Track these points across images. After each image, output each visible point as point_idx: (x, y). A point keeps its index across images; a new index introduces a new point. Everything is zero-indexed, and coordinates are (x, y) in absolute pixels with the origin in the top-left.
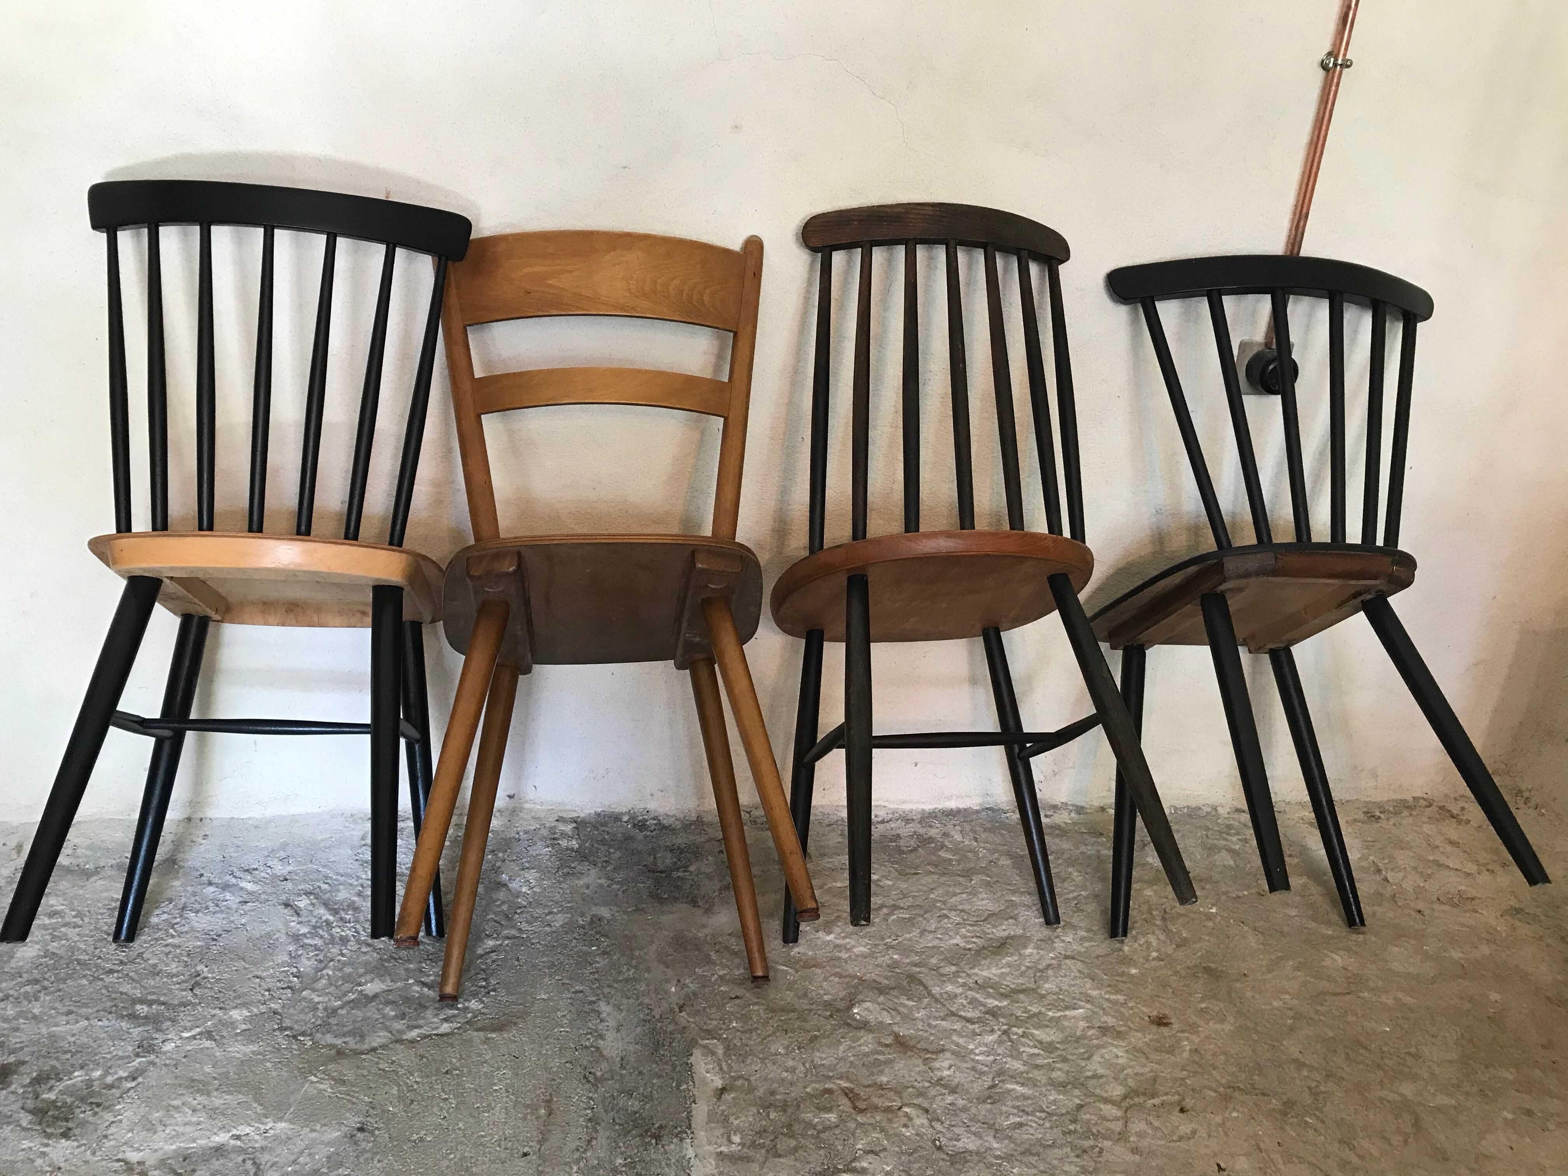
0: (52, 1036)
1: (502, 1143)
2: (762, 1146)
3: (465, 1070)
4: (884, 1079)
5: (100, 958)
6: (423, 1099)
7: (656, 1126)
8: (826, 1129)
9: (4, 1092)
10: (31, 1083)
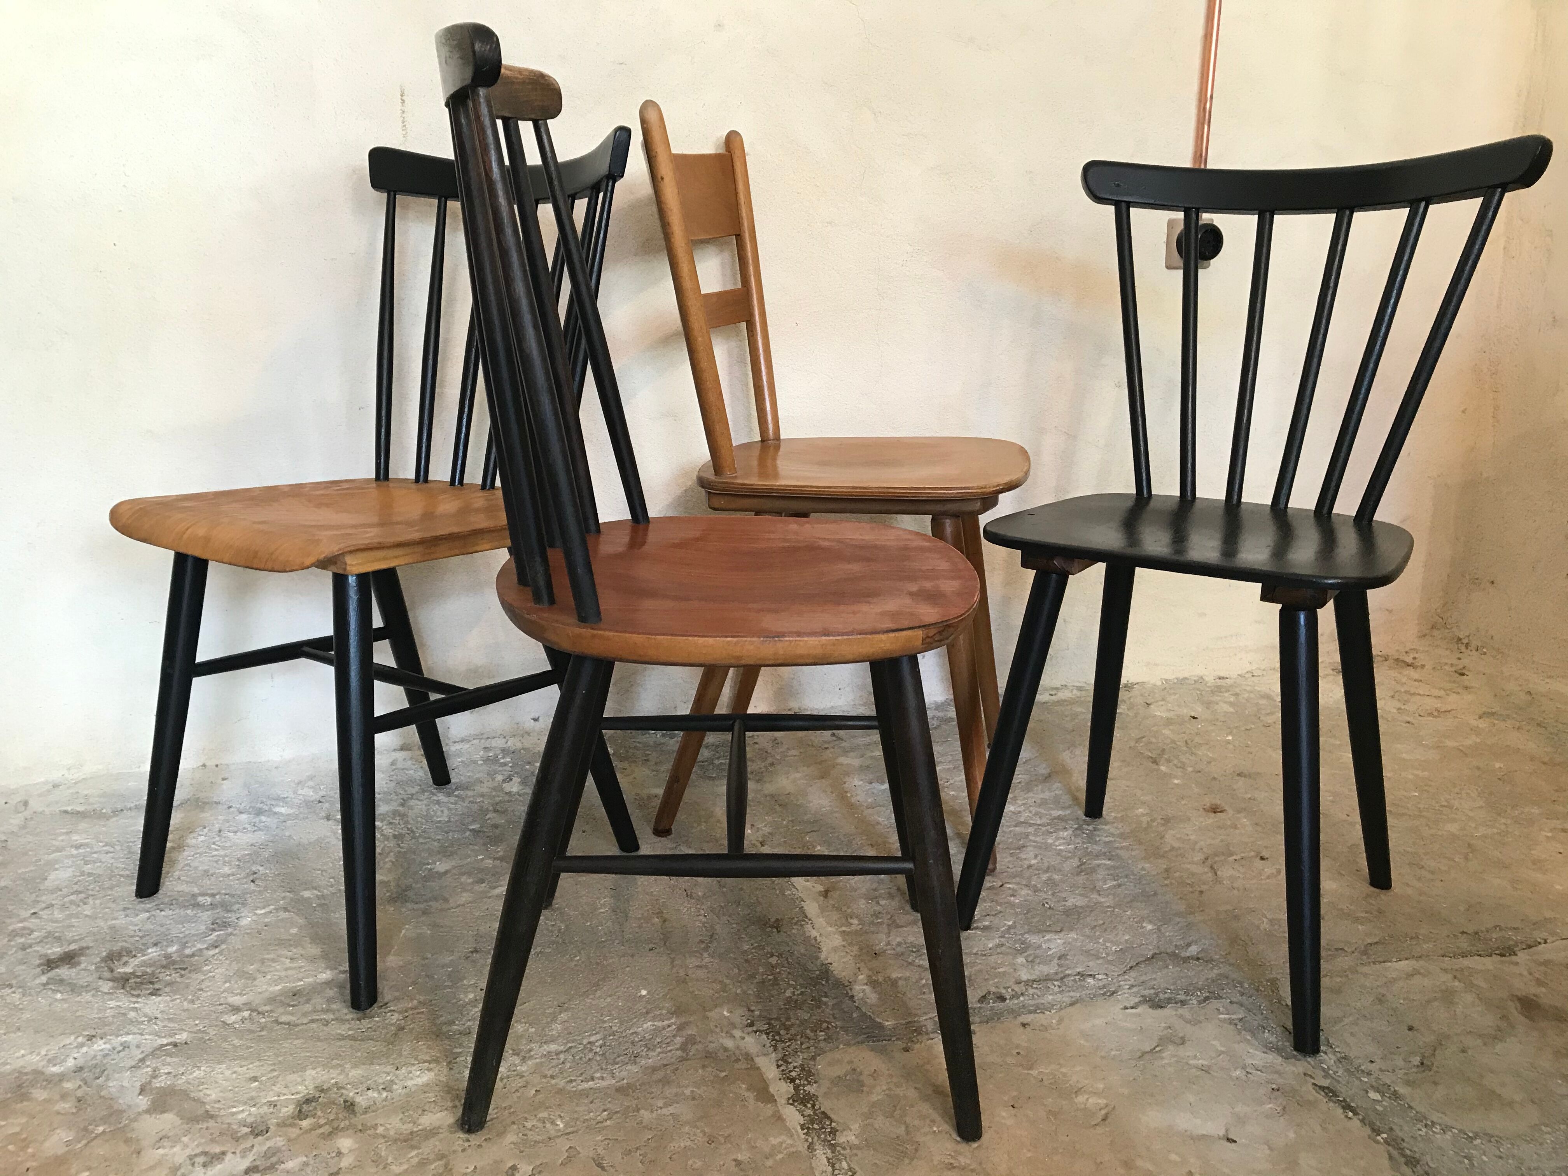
0: (112, 928)
2: (881, 924)
7: (773, 920)
9: (74, 970)
10: (104, 960)
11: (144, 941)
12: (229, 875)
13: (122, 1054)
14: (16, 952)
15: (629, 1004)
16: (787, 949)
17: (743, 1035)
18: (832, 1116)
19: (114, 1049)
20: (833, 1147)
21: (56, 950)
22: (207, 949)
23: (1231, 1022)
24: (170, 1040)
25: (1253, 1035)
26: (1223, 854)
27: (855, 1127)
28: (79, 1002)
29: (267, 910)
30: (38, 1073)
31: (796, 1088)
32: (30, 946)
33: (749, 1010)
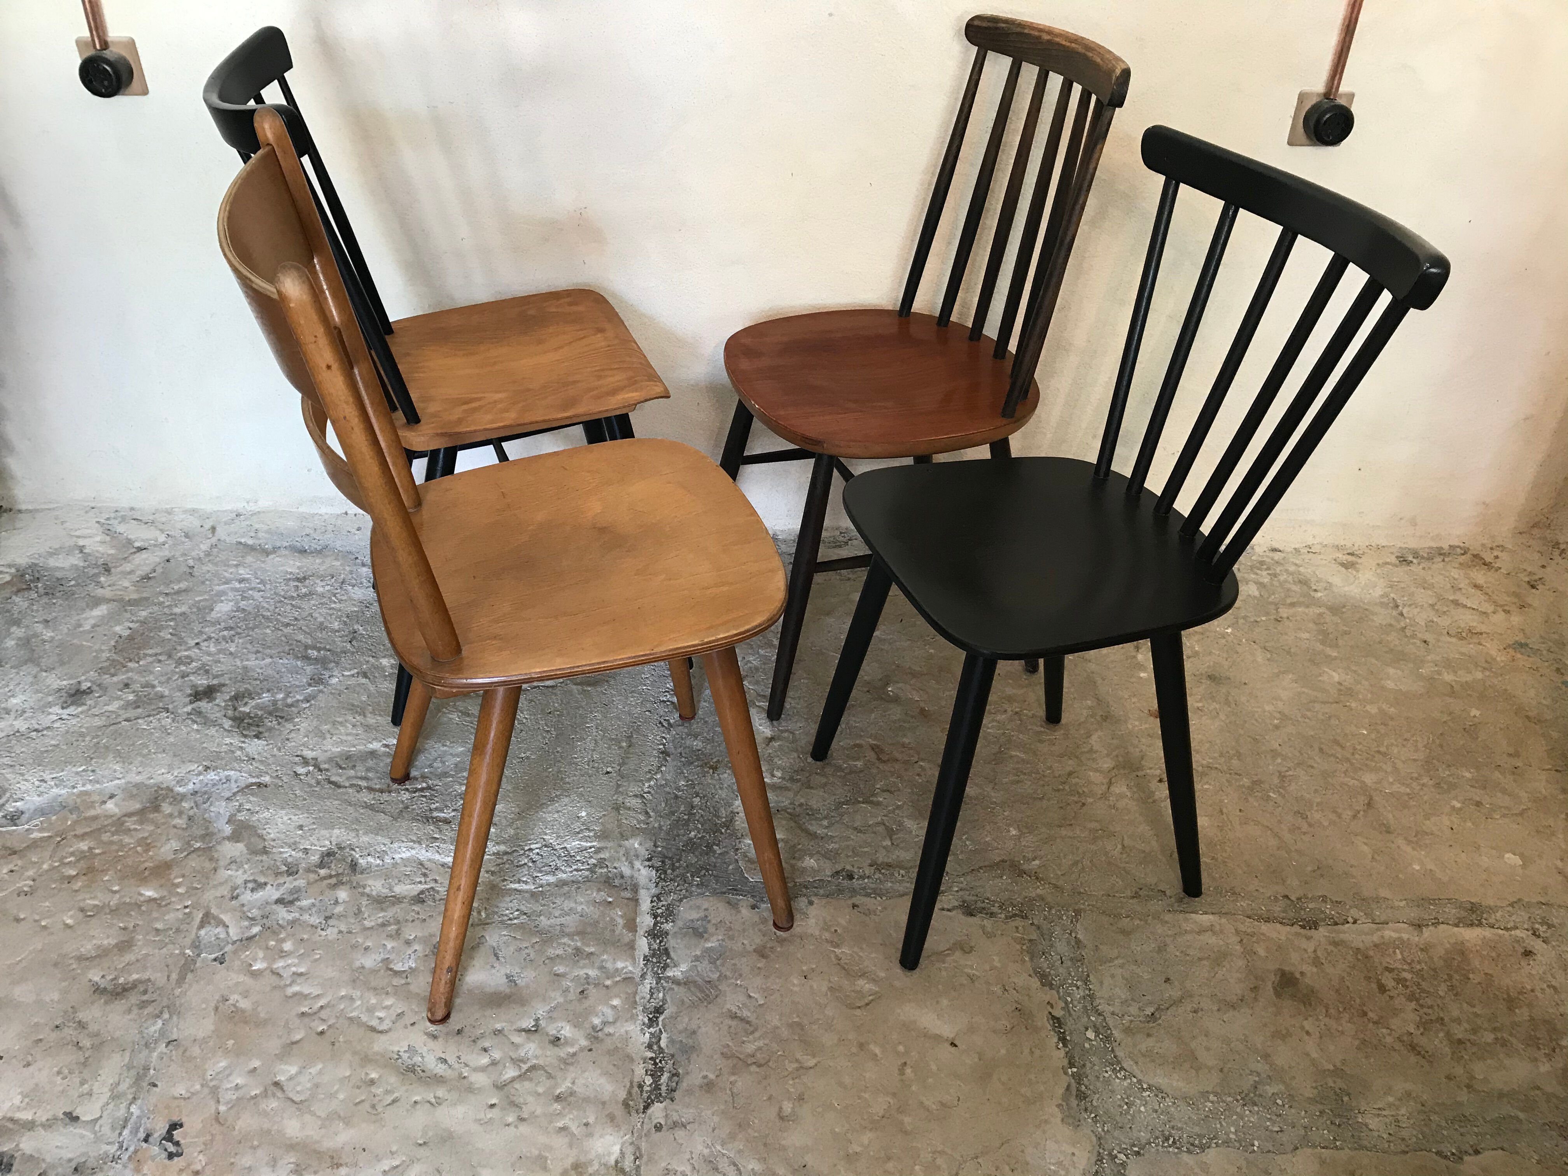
0: (245, 668)
1: (591, 763)
2: (798, 781)
3: (565, 712)
4: (906, 740)
5: (279, 614)
6: (530, 730)
7: (715, 760)
8: (851, 772)
9: (211, 704)
10: (231, 699)
11: (263, 685)
12: (336, 631)
13: (225, 785)
14: (178, 678)
15: (569, 822)
17: (641, 867)
18: (672, 954)
19: (220, 780)
20: (659, 979)
21: (202, 682)
22: (303, 701)
23: (1020, 941)
24: (258, 780)
25: (1031, 958)
27: (684, 965)
28: (207, 735)
30: (170, 789)
31: (655, 924)
32: (188, 676)
33: (656, 846)
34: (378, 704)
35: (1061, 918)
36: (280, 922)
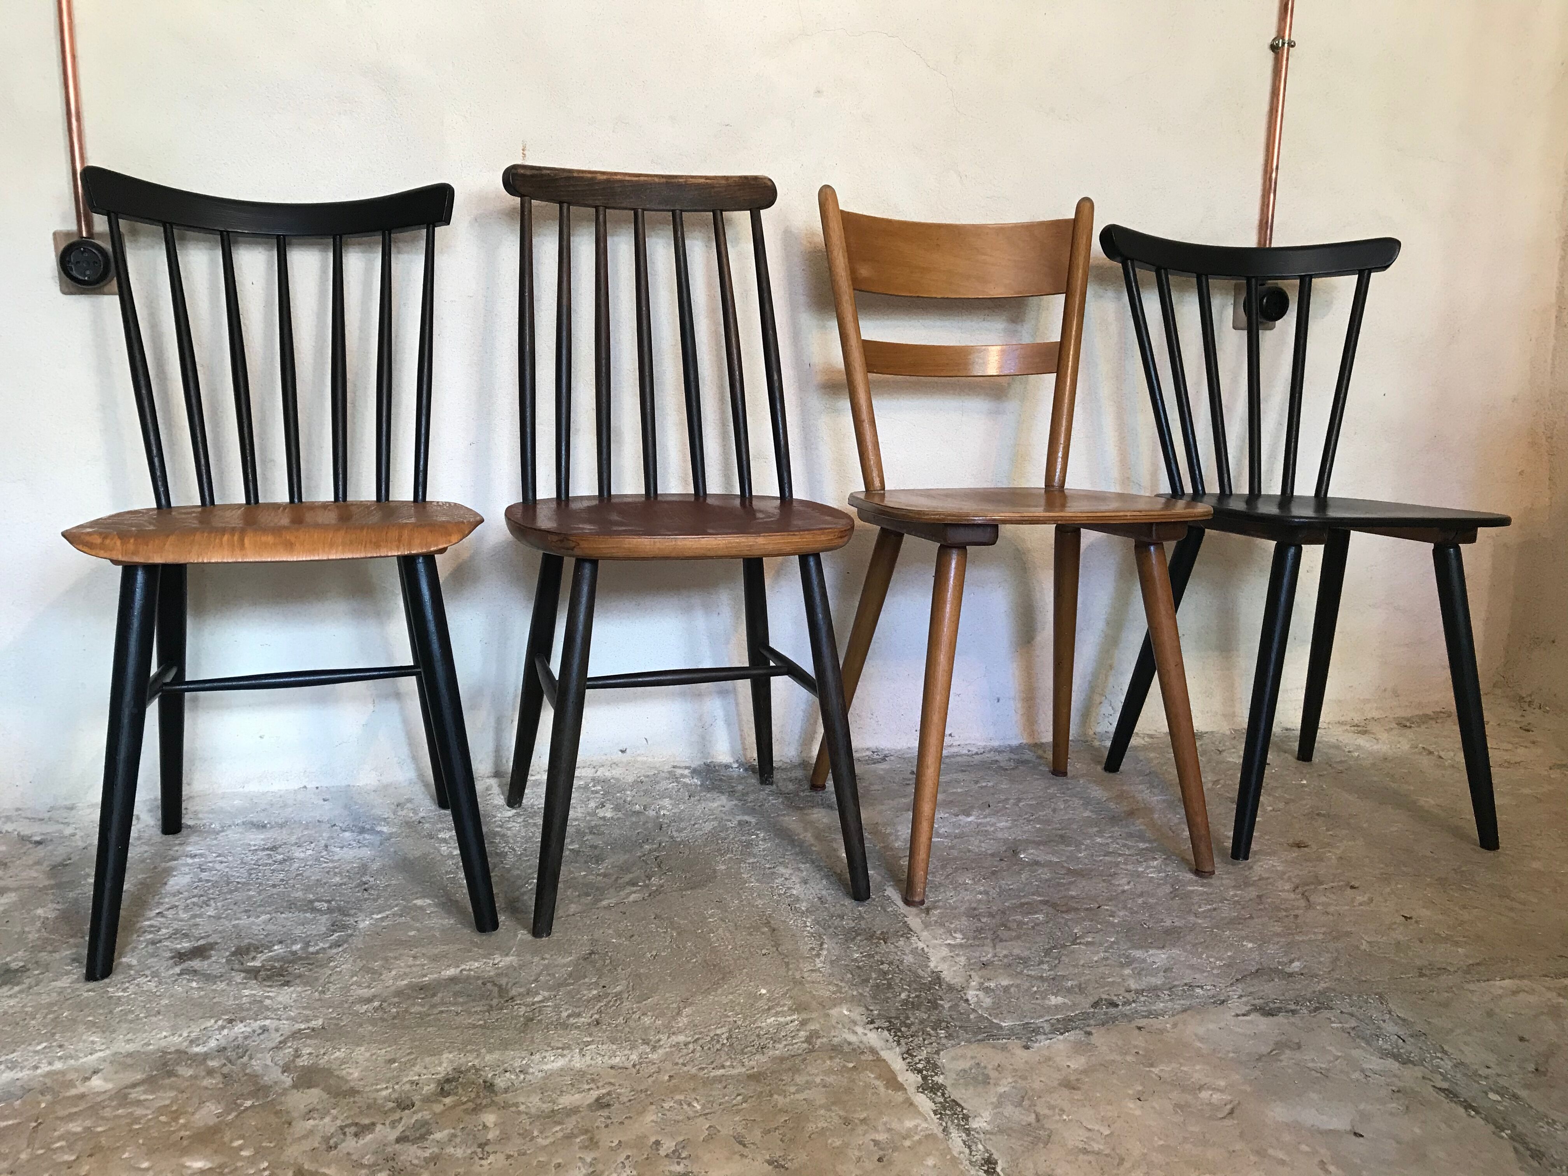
0: (237, 926)
2: (985, 938)
5: (258, 879)
7: (879, 932)
8: (1038, 924)
9: (206, 962)
10: (234, 954)
11: (270, 938)
12: (341, 884)
13: (262, 1037)
14: (146, 946)
15: (751, 1001)
16: (897, 958)
17: (866, 1032)
18: (963, 1105)
19: (254, 1031)
20: (968, 1131)
21: (185, 945)
22: (330, 947)
23: (1343, 1030)
24: (307, 1025)
25: (1368, 1043)
26: (1312, 883)
27: (987, 1115)
28: (216, 990)
29: (384, 915)
30: (181, 1052)
31: (924, 1078)
32: (160, 941)
33: (868, 1009)
34: (434, 936)
35: (1366, 1002)
36: (415, 1162)
